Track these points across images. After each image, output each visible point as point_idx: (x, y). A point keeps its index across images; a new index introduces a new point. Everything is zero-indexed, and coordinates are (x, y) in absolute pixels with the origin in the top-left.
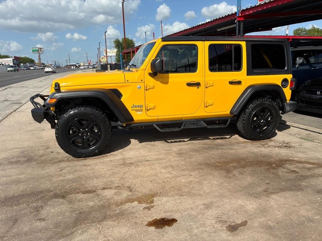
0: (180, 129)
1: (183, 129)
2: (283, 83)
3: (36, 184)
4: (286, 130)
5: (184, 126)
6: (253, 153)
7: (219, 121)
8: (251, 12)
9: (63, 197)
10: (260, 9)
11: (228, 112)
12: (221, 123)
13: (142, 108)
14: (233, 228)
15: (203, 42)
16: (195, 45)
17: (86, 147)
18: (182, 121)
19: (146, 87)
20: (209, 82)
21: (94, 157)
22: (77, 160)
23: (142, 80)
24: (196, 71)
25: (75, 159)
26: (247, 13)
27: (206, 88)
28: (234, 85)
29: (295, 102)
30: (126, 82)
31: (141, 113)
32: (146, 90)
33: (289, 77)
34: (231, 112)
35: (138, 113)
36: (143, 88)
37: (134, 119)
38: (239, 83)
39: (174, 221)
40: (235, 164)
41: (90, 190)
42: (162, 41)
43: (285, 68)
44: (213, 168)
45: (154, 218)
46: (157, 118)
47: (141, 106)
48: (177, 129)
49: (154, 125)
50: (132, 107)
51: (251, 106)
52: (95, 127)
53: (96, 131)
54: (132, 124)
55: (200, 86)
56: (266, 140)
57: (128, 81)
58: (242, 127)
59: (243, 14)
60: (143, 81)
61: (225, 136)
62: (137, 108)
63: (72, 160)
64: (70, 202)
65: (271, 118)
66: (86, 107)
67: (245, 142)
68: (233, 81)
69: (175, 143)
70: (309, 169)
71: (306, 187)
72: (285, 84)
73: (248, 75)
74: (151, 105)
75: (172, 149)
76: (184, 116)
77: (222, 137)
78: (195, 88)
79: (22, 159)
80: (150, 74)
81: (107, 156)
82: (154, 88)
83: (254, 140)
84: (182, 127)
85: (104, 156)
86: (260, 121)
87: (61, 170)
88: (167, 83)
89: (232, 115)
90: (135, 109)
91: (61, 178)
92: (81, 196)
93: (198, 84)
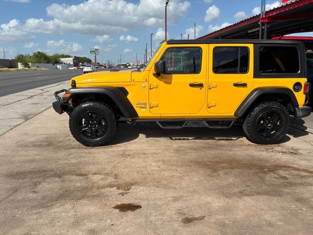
0: (181, 127)
1: (184, 128)
2: (295, 87)
3: (45, 164)
4: (302, 137)
5: (186, 125)
6: (252, 156)
7: (222, 122)
8: (275, 13)
9: (60, 177)
10: (282, 11)
11: (232, 114)
12: (225, 125)
13: (146, 106)
14: (188, 221)
15: (208, 45)
16: (200, 48)
17: (94, 137)
18: (184, 120)
19: (149, 87)
20: (212, 83)
21: (101, 147)
22: (86, 148)
23: (146, 80)
24: (200, 73)
25: (85, 147)
26: (271, 15)
27: (209, 89)
28: (239, 87)
29: (309, 107)
30: (132, 81)
31: (145, 110)
32: (150, 89)
33: (303, 81)
34: (235, 114)
35: (142, 110)
36: (147, 88)
37: (139, 116)
38: (245, 85)
39: (139, 207)
40: (225, 165)
41: (83, 174)
42: (167, 44)
43: (298, 71)
44: (201, 166)
45: (123, 203)
46: (159, 115)
47: (145, 104)
48: (179, 127)
49: (157, 122)
50: (136, 104)
51: (257, 109)
52: (103, 120)
53: (104, 124)
54: (136, 120)
55: (203, 87)
56: (274, 145)
57: (134, 80)
58: (247, 129)
59: (267, 16)
60: (148, 81)
61: (232, 138)
62: (142, 106)
63: (82, 148)
64: (63, 181)
65: (280, 123)
66: (95, 102)
67: (249, 145)
68: (238, 83)
69: (179, 141)
70: (303, 177)
71: (288, 193)
72: (297, 88)
73: (254, 77)
74: (154, 103)
75: (173, 145)
76: (186, 115)
77: (229, 138)
78: (198, 89)
79: (44, 143)
80: (154, 74)
81: (112, 147)
82: (157, 87)
83: (260, 144)
84: (184, 126)
85: (109, 147)
86: (267, 125)
87: (69, 155)
88: (169, 83)
89: (237, 118)
90: (139, 106)
91: (66, 162)
92: (74, 177)
93: (201, 85)
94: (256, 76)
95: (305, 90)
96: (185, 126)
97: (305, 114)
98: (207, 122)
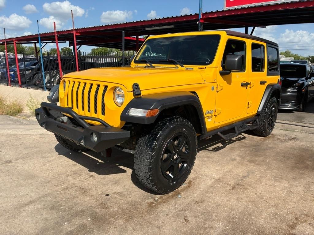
5: (238, 130)
8: (216, 16)
10: (227, 15)
11: (256, 112)
13: (212, 114)
15: (249, 40)
16: (245, 43)
23: (215, 80)
24: (245, 71)
26: (210, 16)
27: (250, 88)
28: (262, 85)
30: (203, 82)
31: (211, 119)
32: (217, 92)
33: (279, 77)
38: (265, 82)
42: (227, 34)
46: (220, 124)
47: (212, 112)
49: (219, 133)
50: (205, 114)
55: (248, 86)
62: (209, 115)
73: (267, 75)
74: (219, 110)
82: (222, 89)
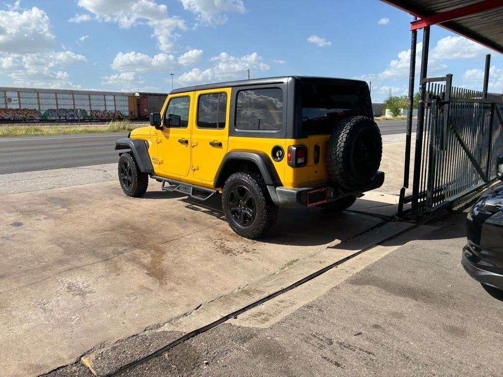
1: (174, 191)
5: (178, 188)
11: (212, 183)
15: (195, 92)
19: (157, 141)
24: (187, 127)
27: (192, 147)
28: (216, 148)
32: (158, 143)
35: (155, 165)
37: (155, 171)
38: (220, 145)
55: (188, 145)
60: (157, 134)
62: (155, 161)
68: (214, 142)
73: (229, 135)
76: (181, 177)
78: (184, 146)
82: (162, 142)
84: (175, 189)
86: (241, 206)
88: (167, 137)
90: (153, 160)
93: (187, 142)
94: (231, 133)
95: (289, 159)
96: (177, 190)
97: (285, 199)
98: (193, 189)
